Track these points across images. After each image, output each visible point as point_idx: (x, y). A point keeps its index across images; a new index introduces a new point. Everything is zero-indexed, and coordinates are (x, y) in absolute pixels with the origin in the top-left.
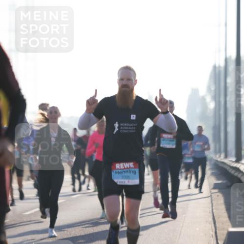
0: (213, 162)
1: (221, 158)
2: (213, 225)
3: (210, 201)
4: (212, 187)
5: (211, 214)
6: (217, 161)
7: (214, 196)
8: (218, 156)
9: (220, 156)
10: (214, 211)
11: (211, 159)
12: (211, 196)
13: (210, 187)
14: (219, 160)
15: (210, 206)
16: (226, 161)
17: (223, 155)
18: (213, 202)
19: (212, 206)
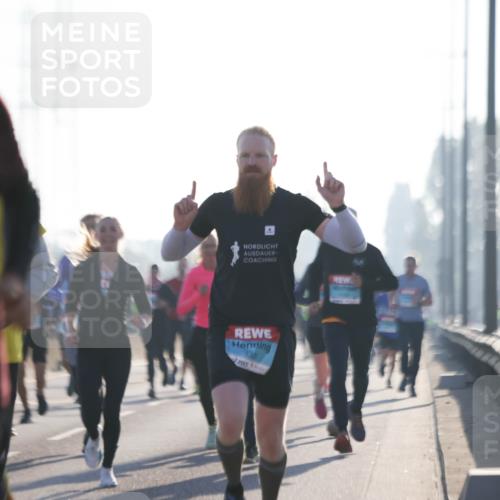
0: (438, 334)
1: (455, 325)
2: (437, 463)
3: (432, 415)
4: (436, 384)
5: (433, 441)
6: (446, 331)
7: (441, 403)
8: (448, 321)
9: (452, 322)
10: (440, 434)
11: (434, 328)
12: (433, 403)
13: (431, 385)
14: (450, 329)
15: (432, 422)
16: (465, 331)
17: (458, 320)
18: (439, 415)
19: (436, 424)
